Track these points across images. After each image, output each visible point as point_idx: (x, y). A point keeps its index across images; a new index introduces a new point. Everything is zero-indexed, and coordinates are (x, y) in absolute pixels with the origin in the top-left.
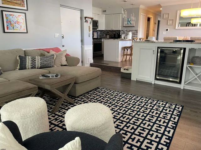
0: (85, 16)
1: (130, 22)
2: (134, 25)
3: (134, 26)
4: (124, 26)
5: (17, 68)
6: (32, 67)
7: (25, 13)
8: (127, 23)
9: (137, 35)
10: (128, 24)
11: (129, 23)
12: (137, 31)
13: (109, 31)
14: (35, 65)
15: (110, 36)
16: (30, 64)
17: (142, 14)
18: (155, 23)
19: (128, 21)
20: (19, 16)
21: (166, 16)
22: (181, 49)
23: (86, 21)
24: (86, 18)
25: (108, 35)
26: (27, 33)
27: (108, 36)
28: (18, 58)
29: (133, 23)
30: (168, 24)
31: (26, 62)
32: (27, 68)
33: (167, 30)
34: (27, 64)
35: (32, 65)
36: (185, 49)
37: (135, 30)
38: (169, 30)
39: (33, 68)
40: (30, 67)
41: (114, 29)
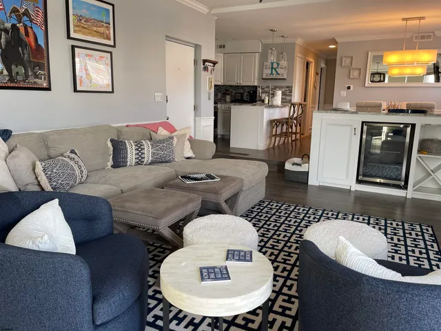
0: (204, 57)
1: (277, 72)
2: (285, 77)
3: (284, 79)
4: (263, 79)
5: (109, 163)
6: (137, 162)
7: (111, 53)
8: (270, 73)
9: (291, 96)
10: (272, 74)
11: (274, 72)
12: (290, 89)
13: (231, 86)
14: (142, 158)
15: (231, 98)
16: (134, 157)
17: (299, 55)
18: (317, 74)
19: (272, 68)
20: (101, 57)
21: (346, 62)
22: (406, 125)
23: (206, 69)
24: (205, 61)
25: (228, 94)
26: (113, 92)
27: (228, 98)
28: (110, 144)
29: (283, 73)
30: (351, 77)
31: (127, 152)
32: (128, 163)
33: (349, 88)
34: (129, 156)
35: (138, 158)
36: (413, 126)
37: (287, 87)
38: (352, 89)
39: (139, 164)
40: (134, 163)
41: (243, 84)
